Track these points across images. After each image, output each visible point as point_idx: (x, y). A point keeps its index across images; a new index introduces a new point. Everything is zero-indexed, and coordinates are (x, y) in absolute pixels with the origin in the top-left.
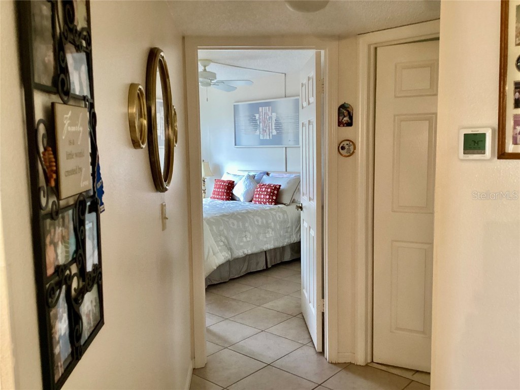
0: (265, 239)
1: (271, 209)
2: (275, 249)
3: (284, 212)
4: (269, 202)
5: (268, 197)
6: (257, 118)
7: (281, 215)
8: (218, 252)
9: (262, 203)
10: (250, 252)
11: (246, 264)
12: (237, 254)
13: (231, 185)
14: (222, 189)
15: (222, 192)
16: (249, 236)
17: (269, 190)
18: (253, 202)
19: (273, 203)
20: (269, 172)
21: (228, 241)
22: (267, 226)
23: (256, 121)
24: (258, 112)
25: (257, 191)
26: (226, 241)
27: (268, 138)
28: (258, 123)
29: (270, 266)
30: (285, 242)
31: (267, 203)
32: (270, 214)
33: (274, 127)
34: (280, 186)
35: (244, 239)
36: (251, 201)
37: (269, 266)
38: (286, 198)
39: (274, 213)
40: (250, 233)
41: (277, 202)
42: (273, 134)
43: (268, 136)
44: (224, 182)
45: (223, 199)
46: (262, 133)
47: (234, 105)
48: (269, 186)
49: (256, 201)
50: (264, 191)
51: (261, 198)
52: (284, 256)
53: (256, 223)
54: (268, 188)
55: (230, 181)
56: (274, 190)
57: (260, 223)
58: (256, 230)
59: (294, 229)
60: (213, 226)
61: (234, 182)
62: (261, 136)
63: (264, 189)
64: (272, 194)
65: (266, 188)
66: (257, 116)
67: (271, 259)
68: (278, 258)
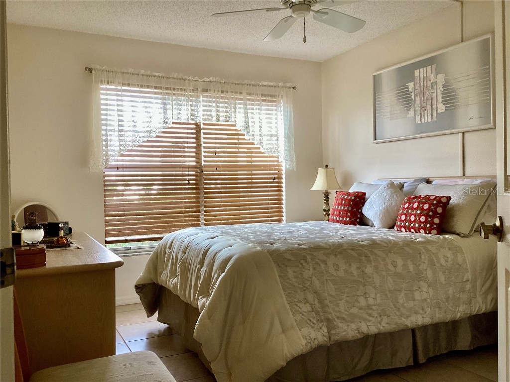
0: (411, 304)
1: (427, 242)
2: (436, 327)
3: (456, 250)
4: (425, 229)
5: (423, 219)
6: (410, 89)
7: (449, 254)
8: (292, 327)
9: (412, 230)
10: (373, 330)
11: (368, 352)
12: (344, 333)
13: (360, 200)
14: (345, 205)
15: (344, 210)
16: (372, 296)
17: (426, 206)
18: (395, 228)
19: (434, 231)
20: (431, 179)
21: (322, 303)
22: (419, 276)
23: (409, 94)
24: (412, 79)
25: (404, 209)
26: (316, 302)
27: (430, 120)
28: (413, 97)
29: (424, 361)
30: (461, 311)
31: (422, 231)
32: (424, 250)
33: (440, 100)
34: (449, 198)
35: (362, 301)
36: (393, 227)
37: (422, 359)
38: (462, 223)
39: (434, 250)
40: (375, 288)
41: (442, 229)
42: (439, 111)
43: (430, 117)
44: (349, 194)
45: (345, 223)
46: (419, 113)
47: (374, 76)
48: (427, 198)
49: (401, 227)
50: (417, 208)
51: (410, 222)
52: (456, 341)
53: (391, 268)
54: (424, 203)
55: (358, 193)
56: (437, 206)
57: (400, 269)
58: (390, 282)
59: (479, 283)
60: (289, 269)
61: (365, 194)
62: (418, 119)
63: (416, 205)
64: (431, 213)
65: (419, 203)
66: (411, 85)
67: (426, 346)
68: (443, 342)
